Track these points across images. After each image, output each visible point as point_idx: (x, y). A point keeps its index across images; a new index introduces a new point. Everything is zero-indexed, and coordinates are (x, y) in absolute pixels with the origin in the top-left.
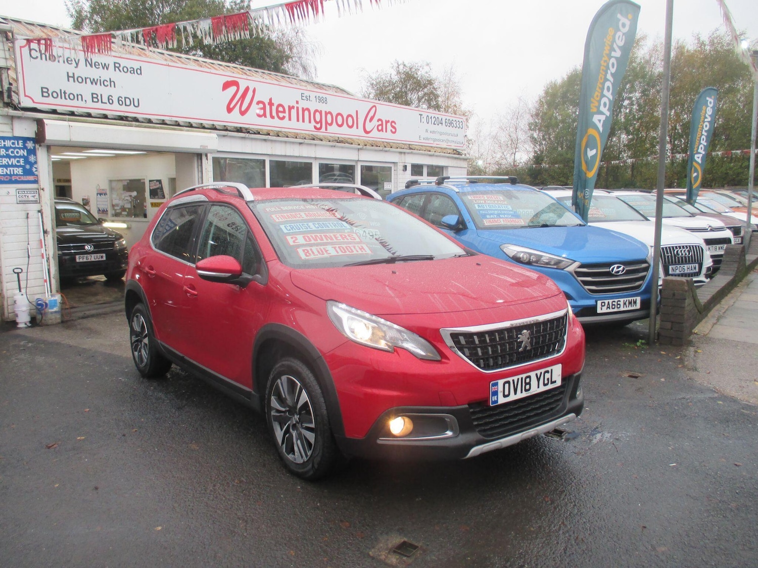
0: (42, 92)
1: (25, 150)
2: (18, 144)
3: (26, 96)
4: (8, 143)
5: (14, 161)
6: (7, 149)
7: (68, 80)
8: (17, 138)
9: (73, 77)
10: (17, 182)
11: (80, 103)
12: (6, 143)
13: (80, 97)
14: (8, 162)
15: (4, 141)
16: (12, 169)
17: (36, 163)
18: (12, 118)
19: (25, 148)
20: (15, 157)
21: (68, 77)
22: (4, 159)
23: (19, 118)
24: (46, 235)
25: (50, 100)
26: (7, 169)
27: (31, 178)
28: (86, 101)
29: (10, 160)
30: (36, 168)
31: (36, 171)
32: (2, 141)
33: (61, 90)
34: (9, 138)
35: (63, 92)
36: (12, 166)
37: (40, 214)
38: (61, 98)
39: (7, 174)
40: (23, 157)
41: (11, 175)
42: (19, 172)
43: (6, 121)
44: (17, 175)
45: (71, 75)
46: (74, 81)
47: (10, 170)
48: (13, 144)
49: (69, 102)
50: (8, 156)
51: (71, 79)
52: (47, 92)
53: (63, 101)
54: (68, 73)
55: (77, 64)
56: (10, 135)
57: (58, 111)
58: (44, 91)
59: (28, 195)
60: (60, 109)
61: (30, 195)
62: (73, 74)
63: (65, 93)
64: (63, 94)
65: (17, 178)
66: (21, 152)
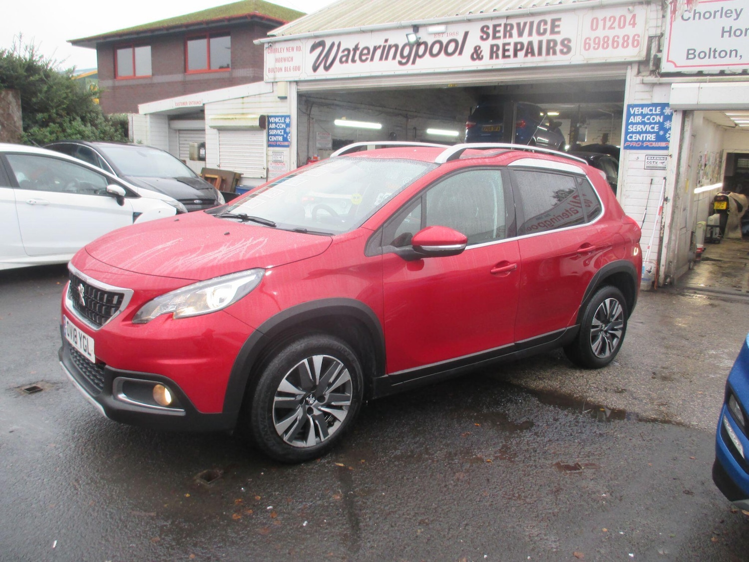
0: (688, 54)
1: (662, 117)
2: (656, 111)
3: (668, 61)
4: (646, 110)
5: (649, 128)
6: (643, 116)
7: (722, 36)
8: (655, 105)
9: (730, 32)
10: (647, 148)
11: (734, 60)
12: (644, 111)
13: (734, 53)
14: (642, 129)
15: (642, 109)
16: (645, 135)
17: (670, 129)
18: (654, 85)
19: (662, 114)
20: (650, 124)
21: (723, 32)
22: (638, 126)
23: (661, 84)
24: (665, 202)
25: (697, 61)
26: (640, 136)
27: (663, 144)
28: (741, 56)
29: (644, 127)
30: (670, 134)
31: (669, 137)
32: (640, 108)
33: (710, 49)
34: (647, 106)
35: (712, 50)
36: (646, 132)
37: (664, 180)
38: (709, 57)
39: (639, 141)
40: (659, 123)
41: (643, 142)
42: (651, 138)
43: (647, 88)
44: (649, 141)
45: (727, 29)
46: (730, 36)
47: (643, 136)
48: (651, 110)
49: (719, 61)
50: (644, 123)
51: (726, 35)
52: (693, 54)
53: (712, 61)
54: (723, 28)
55: (738, 16)
56: (649, 102)
57: (704, 73)
58: (691, 54)
59: (657, 161)
60: (706, 70)
61: (659, 161)
62: (731, 28)
63: (715, 51)
64: (713, 53)
65: (648, 144)
66: (657, 119)
